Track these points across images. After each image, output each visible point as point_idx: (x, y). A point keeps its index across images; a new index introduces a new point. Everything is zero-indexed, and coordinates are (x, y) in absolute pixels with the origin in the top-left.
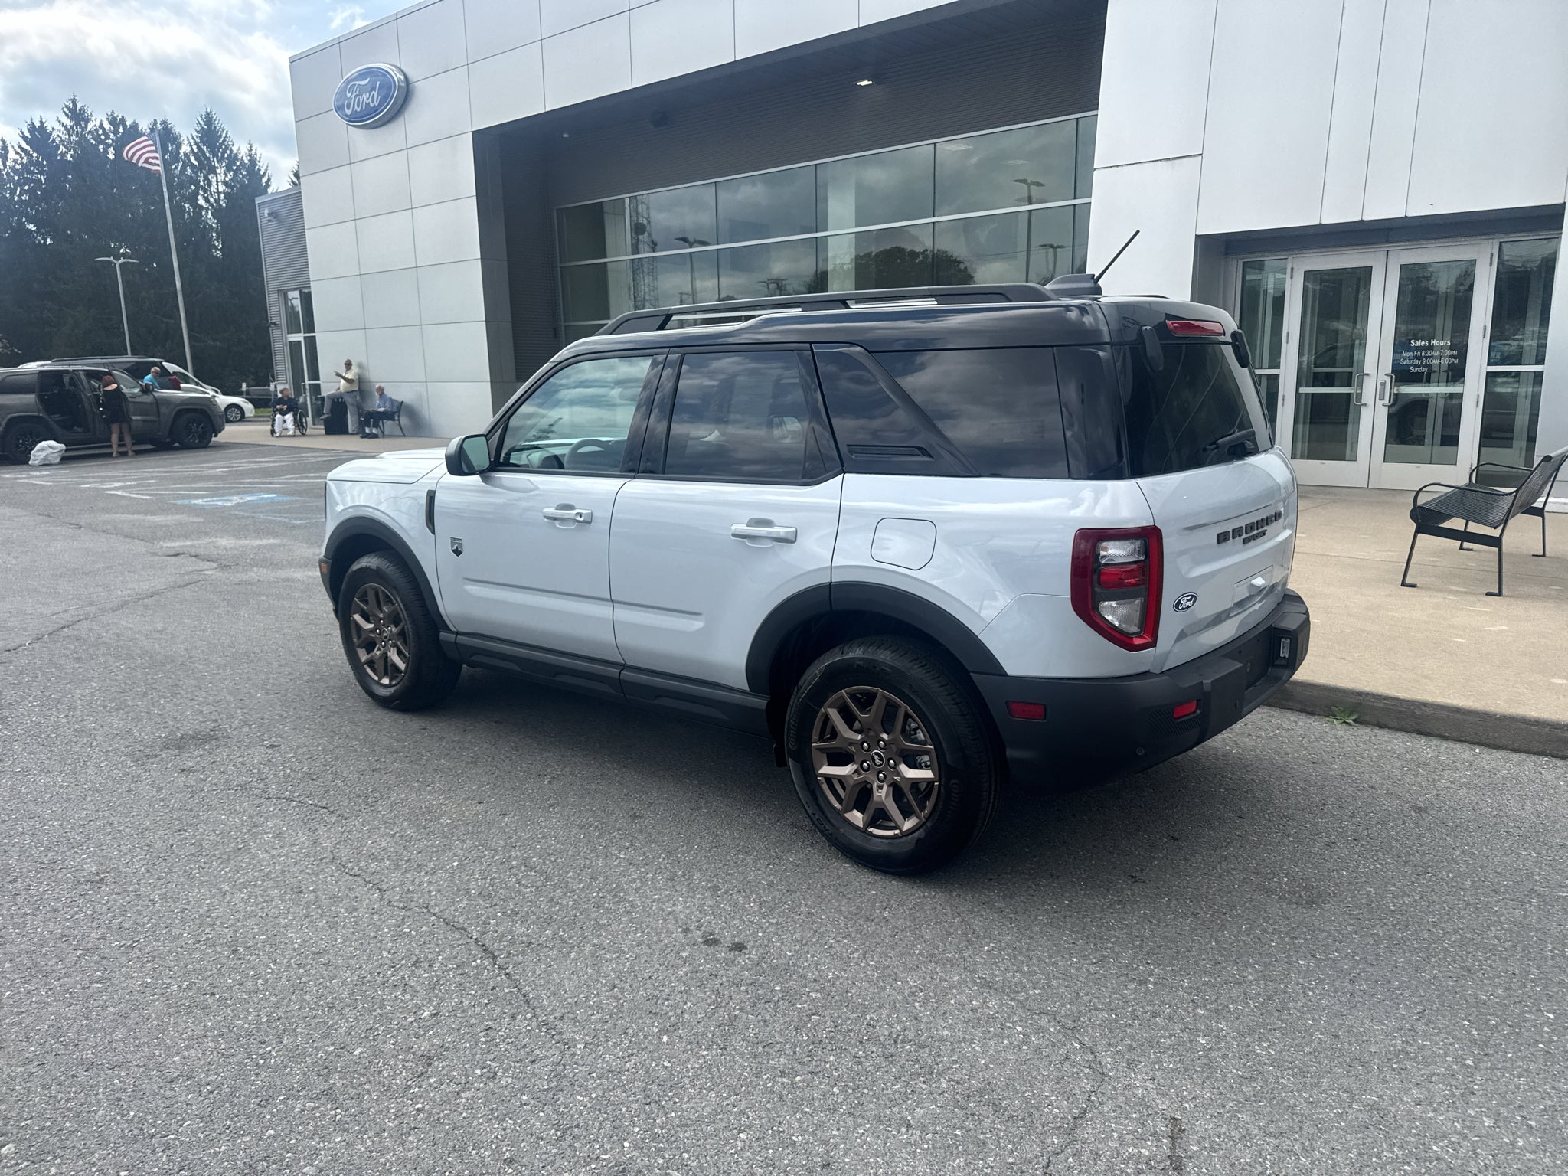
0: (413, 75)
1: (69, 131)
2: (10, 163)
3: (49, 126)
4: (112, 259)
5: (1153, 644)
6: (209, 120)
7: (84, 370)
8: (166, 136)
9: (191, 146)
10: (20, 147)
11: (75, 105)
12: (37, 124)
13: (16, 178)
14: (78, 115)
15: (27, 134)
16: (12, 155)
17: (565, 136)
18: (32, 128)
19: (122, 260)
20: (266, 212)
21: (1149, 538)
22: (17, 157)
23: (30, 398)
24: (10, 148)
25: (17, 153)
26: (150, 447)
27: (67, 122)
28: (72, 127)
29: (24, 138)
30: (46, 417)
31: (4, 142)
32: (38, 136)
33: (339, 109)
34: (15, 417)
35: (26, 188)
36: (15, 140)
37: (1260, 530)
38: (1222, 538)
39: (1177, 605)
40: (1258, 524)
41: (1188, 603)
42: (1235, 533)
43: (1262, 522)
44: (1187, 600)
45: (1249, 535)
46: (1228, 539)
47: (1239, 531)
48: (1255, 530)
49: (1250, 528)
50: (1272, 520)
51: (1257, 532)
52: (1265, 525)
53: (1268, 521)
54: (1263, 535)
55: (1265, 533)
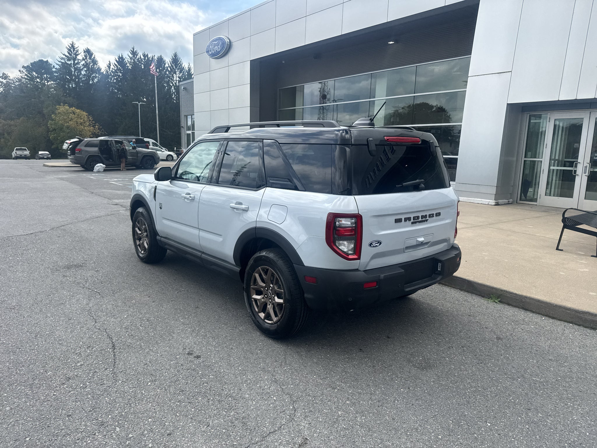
0: (232, 40)
1: (131, 58)
2: (111, 69)
3: (124, 56)
4: (137, 102)
5: (359, 258)
6: (176, 55)
7: (114, 140)
8: (160, 61)
9: (168, 64)
10: (115, 64)
11: (134, 50)
12: (121, 56)
13: (113, 74)
14: (134, 53)
15: (118, 60)
16: (112, 67)
17: (283, 62)
18: (119, 58)
19: (141, 103)
20: (182, 87)
21: (358, 218)
22: (114, 67)
23: (96, 149)
24: (111, 64)
25: (114, 66)
26: (135, 168)
27: (131, 56)
28: (132, 57)
29: (116, 61)
30: (101, 156)
31: (109, 62)
32: (121, 61)
33: (207, 52)
34: (91, 155)
35: (115, 78)
36: (113, 61)
37: (424, 219)
38: (398, 221)
39: (370, 245)
40: (423, 217)
41: (377, 244)
42: (406, 219)
43: (426, 216)
44: (376, 243)
45: (416, 221)
46: (402, 221)
47: (409, 219)
48: (420, 219)
49: (416, 218)
50: (433, 216)
51: (422, 220)
52: (428, 217)
53: (430, 216)
54: (425, 221)
55: (427, 220)
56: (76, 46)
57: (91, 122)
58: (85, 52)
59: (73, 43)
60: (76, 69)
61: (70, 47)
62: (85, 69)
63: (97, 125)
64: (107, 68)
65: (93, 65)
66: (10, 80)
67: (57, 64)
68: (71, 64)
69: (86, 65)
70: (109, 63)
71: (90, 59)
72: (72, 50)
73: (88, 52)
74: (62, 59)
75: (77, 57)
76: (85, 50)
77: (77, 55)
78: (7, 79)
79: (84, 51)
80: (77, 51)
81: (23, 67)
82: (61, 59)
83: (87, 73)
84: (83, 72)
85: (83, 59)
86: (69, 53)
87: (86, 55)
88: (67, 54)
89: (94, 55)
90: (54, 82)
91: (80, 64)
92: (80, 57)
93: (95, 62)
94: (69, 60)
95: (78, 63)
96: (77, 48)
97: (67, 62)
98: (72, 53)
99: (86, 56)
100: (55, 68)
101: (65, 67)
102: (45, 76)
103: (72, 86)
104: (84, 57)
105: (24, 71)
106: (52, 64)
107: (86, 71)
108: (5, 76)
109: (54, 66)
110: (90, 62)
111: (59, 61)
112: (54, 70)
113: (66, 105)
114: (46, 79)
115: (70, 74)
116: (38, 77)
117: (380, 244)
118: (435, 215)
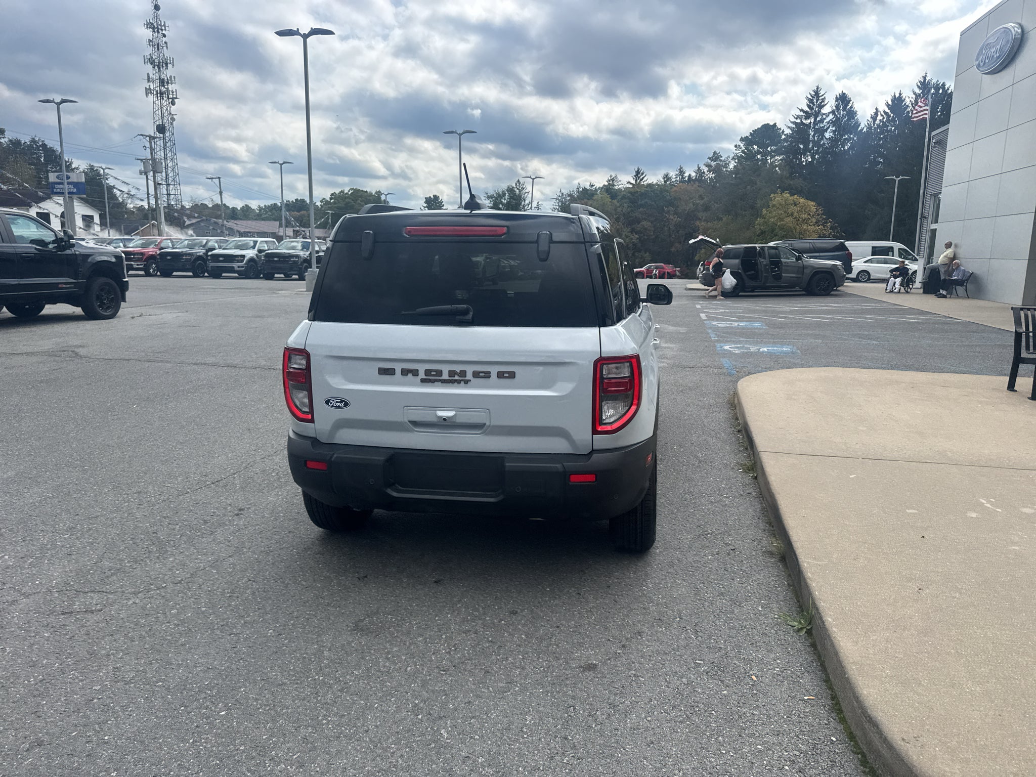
0: (1028, 26)
1: (917, 96)
2: (877, 122)
3: (904, 96)
4: (894, 177)
10: (885, 112)
11: (925, 79)
12: (897, 95)
13: (878, 131)
14: (925, 86)
15: (890, 103)
16: (879, 117)
18: (894, 99)
19: (901, 177)
20: (934, 141)
22: (882, 118)
23: (735, 262)
24: (879, 113)
25: (882, 115)
27: (918, 91)
28: (920, 95)
29: (888, 105)
31: (876, 109)
32: (897, 103)
36: (883, 107)
38: (386, 372)
39: (327, 402)
40: (452, 373)
41: (338, 404)
42: (405, 372)
43: (463, 374)
44: (337, 402)
45: (432, 377)
46: (394, 374)
47: (415, 373)
48: (445, 376)
49: (433, 373)
50: (487, 375)
51: (451, 378)
52: (469, 376)
53: (476, 375)
54: (462, 383)
55: (466, 382)
56: (822, 92)
57: (820, 218)
58: (837, 99)
59: (818, 88)
60: (816, 131)
61: (812, 96)
62: (834, 129)
63: (830, 222)
64: (871, 120)
65: (849, 120)
66: (721, 161)
67: (789, 127)
68: (811, 122)
69: (836, 122)
70: (875, 111)
71: (843, 111)
72: (815, 101)
73: (843, 99)
74: (798, 117)
75: (820, 111)
76: (838, 97)
77: (821, 107)
78: (717, 160)
79: (836, 98)
80: (823, 100)
81: (742, 140)
82: (796, 118)
83: (835, 135)
84: (828, 135)
85: (833, 112)
86: (809, 106)
87: (839, 104)
88: (806, 108)
89: (851, 102)
90: (779, 155)
91: (825, 121)
92: (826, 110)
93: (852, 114)
94: (807, 117)
95: (822, 121)
96: (823, 95)
97: (804, 122)
98: (814, 105)
99: (837, 107)
100: (785, 135)
101: (800, 130)
102: (769, 149)
103: (806, 160)
104: (834, 108)
105: (742, 145)
106: (780, 129)
107: (834, 132)
108: (716, 157)
109: (783, 132)
110: (843, 115)
111: (792, 122)
112: (783, 137)
113: (786, 192)
114: (770, 154)
115: (806, 141)
116: (759, 152)
117: (346, 404)
118: (494, 375)
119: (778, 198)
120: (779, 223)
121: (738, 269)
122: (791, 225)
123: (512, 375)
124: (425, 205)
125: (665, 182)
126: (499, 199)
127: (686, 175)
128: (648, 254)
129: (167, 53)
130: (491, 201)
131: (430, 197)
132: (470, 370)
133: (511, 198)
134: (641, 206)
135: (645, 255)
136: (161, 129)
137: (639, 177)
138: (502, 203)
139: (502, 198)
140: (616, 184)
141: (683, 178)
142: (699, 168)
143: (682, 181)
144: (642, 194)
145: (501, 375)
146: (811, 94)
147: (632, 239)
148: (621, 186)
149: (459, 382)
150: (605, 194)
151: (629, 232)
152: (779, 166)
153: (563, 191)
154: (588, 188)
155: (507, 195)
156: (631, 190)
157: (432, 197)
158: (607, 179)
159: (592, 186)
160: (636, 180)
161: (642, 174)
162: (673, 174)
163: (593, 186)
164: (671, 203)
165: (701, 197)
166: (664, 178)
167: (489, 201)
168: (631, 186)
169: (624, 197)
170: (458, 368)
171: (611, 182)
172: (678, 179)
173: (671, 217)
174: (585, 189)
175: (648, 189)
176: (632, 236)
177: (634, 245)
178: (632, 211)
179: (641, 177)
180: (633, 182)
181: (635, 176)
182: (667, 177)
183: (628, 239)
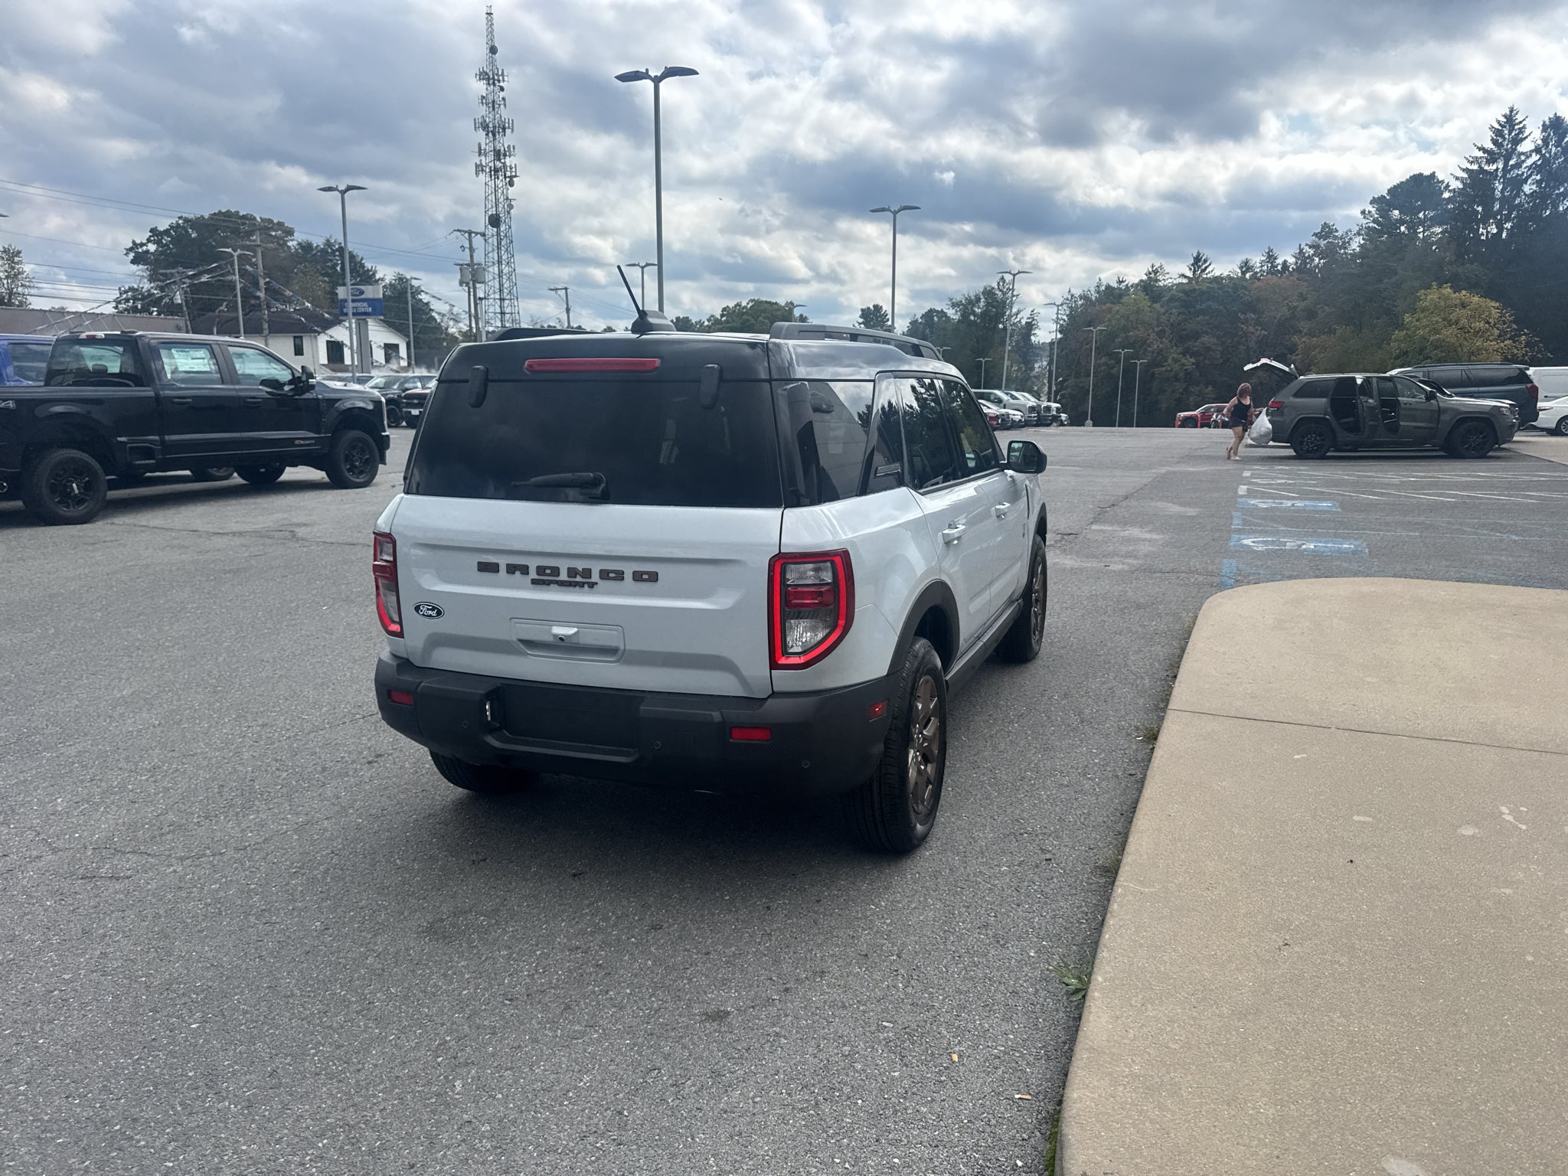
23: (1323, 402)
34: (1302, 418)
37: (579, 579)
38: (486, 568)
39: (417, 609)
40: (572, 572)
41: (430, 612)
42: (512, 569)
43: (587, 573)
44: (428, 609)
45: (546, 577)
46: (498, 571)
47: (524, 570)
48: (563, 576)
49: (548, 571)
50: (620, 576)
51: (572, 579)
52: (595, 577)
53: (605, 575)
54: (586, 586)
55: (592, 585)
56: (1519, 118)
57: (1508, 327)
58: (1545, 128)
59: (1512, 111)
60: (1507, 183)
61: (1500, 125)
62: (1538, 177)
63: (1525, 334)
65: (1566, 161)
66: (1336, 237)
67: (1457, 178)
68: (1497, 169)
69: (1543, 166)
71: (1556, 147)
72: (1506, 132)
73: (1556, 126)
74: (1476, 160)
75: (1515, 149)
76: (1547, 123)
77: (1517, 141)
78: (1329, 237)
79: (1544, 125)
80: (1521, 131)
81: (1373, 201)
82: (1472, 162)
83: (1540, 188)
84: (1527, 188)
85: (1537, 150)
86: (1495, 142)
87: (1549, 135)
88: (1489, 145)
90: (1440, 225)
91: (1525, 165)
92: (1526, 146)
94: (1491, 160)
95: (1518, 165)
96: (1521, 122)
97: (1486, 168)
98: (1505, 139)
99: (1545, 141)
100: (1450, 191)
101: (1477, 182)
102: (1421, 215)
103: (1488, 232)
104: (1540, 142)
105: (1373, 210)
106: (1443, 182)
107: (1538, 183)
108: (1327, 231)
109: (1448, 186)
110: (1555, 154)
111: (1464, 170)
112: (1446, 195)
113: (1445, 286)
114: (1422, 223)
115: (1487, 199)
116: (1402, 222)
117: (439, 613)
118: (628, 576)
119: (1431, 296)
120: (1432, 338)
121: (1326, 414)
122: (1453, 340)
123: (653, 577)
124: (861, 320)
125: (1243, 273)
126: (969, 307)
127: (1280, 261)
128: (1210, 388)
129: (505, 113)
130: (956, 311)
131: (869, 308)
132: (596, 568)
133: (988, 304)
134: (1202, 312)
135: (1206, 391)
136: (495, 221)
137: (1199, 267)
138: (974, 313)
139: (974, 305)
140: (1160, 278)
141: (1273, 266)
142: (1301, 250)
143: (1272, 271)
144: (1202, 293)
145: (638, 577)
146: (1499, 122)
147: (1184, 365)
148: (1170, 280)
149: (581, 585)
150: (1142, 294)
151: (1179, 354)
152: (1439, 242)
153: (1073, 291)
154: (1115, 285)
155: (983, 300)
156: (1187, 288)
157: (872, 307)
158: (1146, 271)
159: (1120, 282)
160: (1194, 272)
161: (1205, 261)
162: (1257, 260)
163: (1123, 282)
164: (1251, 307)
165: (1302, 297)
166: (1241, 268)
167: (954, 311)
168: (1185, 281)
169: (1172, 299)
170: (580, 565)
171: (1152, 276)
172: (1265, 268)
173: (1251, 329)
174: (1108, 287)
175: (1215, 285)
176: (1184, 361)
177: (1187, 373)
178: (1186, 320)
179: (1203, 267)
180: (1190, 274)
181: (1193, 265)
182: (1246, 266)
183: (1177, 365)
